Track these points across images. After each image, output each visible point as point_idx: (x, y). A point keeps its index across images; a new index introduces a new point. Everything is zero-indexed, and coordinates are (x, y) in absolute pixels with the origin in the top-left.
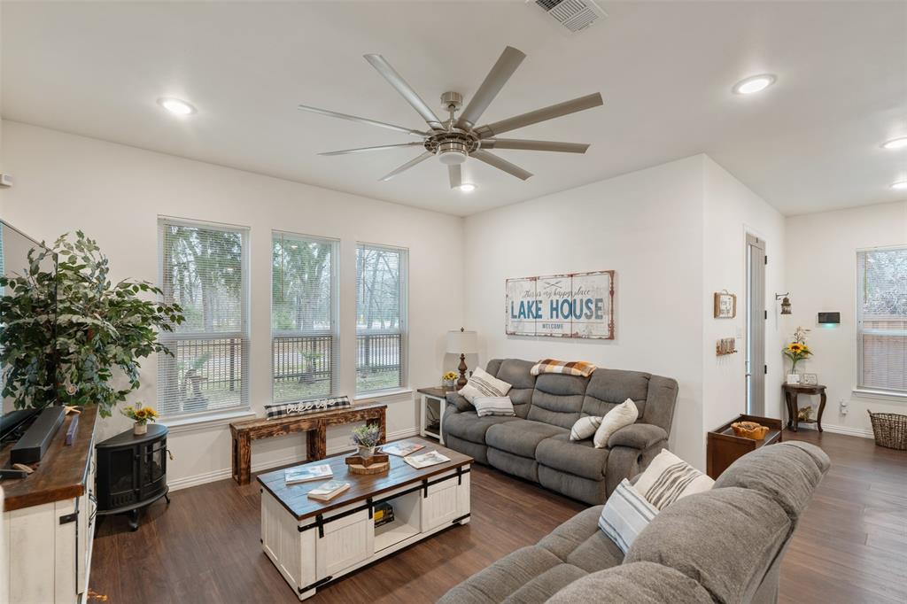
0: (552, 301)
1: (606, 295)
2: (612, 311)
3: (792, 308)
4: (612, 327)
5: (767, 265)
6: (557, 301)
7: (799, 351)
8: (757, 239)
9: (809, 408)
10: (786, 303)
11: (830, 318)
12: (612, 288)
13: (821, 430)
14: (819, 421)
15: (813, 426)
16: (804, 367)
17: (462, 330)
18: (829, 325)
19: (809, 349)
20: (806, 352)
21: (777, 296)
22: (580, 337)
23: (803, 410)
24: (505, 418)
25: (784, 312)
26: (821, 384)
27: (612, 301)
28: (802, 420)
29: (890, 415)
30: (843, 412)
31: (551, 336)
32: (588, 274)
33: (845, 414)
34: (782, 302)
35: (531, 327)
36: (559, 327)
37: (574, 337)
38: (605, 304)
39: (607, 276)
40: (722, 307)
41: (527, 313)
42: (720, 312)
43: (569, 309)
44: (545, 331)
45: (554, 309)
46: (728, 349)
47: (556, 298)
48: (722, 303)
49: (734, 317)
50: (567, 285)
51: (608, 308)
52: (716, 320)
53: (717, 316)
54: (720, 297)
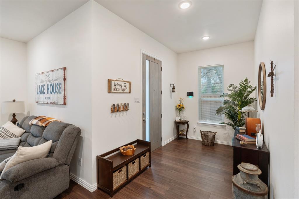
0: (47, 85)
1: (62, 81)
2: (64, 89)
3: (176, 90)
4: (65, 98)
5: (162, 71)
6: (49, 84)
7: (180, 107)
8: (154, 59)
9: (184, 129)
10: (174, 88)
11: (190, 94)
12: (64, 77)
13: (187, 138)
14: (186, 135)
15: (185, 137)
16: (183, 113)
17: (14, 101)
18: (191, 97)
19: (184, 106)
20: (183, 108)
21: (171, 85)
22: (55, 104)
23: (182, 131)
24: (9, 151)
25: (173, 92)
26: (187, 120)
27: (64, 84)
28: (181, 135)
29: (208, 131)
30: (195, 131)
31: (47, 103)
32: (57, 69)
33: (195, 132)
34: (172, 87)
35: (42, 99)
36: (49, 98)
37: (53, 103)
38: (62, 86)
39: (62, 71)
40: (117, 87)
41: (41, 91)
42: (114, 89)
43: (52, 89)
44: (46, 101)
45: (48, 89)
46: (121, 109)
47: (48, 83)
48: (115, 85)
49: (130, 92)
50: (52, 76)
51: (63, 88)
52: (111, 94)
53: (109, 91)
54: (113, 82)
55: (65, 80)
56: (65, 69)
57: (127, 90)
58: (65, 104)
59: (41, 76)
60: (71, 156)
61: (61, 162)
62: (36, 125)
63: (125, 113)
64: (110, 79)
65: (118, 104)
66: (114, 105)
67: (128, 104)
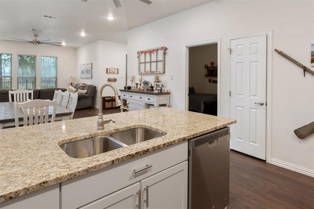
4: (92, 75)
17: (72, 77)
32: (89, 64)
35: (83, 76)
36: (86, 76)
37: (88, 78)
38: (91, 70)
39: (91, 64)
40: (110, 71)
41: (83, 73)
42: (109, 72)
43: (87, 72)
44: (85, 77)
45: (86, 72)
46: (113, 80)
47: (86, 69)
48: (110, 70)
49: (118, 73)
50: (87, 66)
51: (91, 71)
52: (107, 74)
53: (107, 73)
54: (108, 69)
55: (92, 68)
56: (92, 64)
57: (116, 72)
58: (92, 78)
59: (83, 66)
60: (93, 95)
61: (89, 96)
62: (82, 86)
63: (115, 82)
64: (107, 68)
65: (111, 79)
66: (109, 79)
67: (116, 79)
